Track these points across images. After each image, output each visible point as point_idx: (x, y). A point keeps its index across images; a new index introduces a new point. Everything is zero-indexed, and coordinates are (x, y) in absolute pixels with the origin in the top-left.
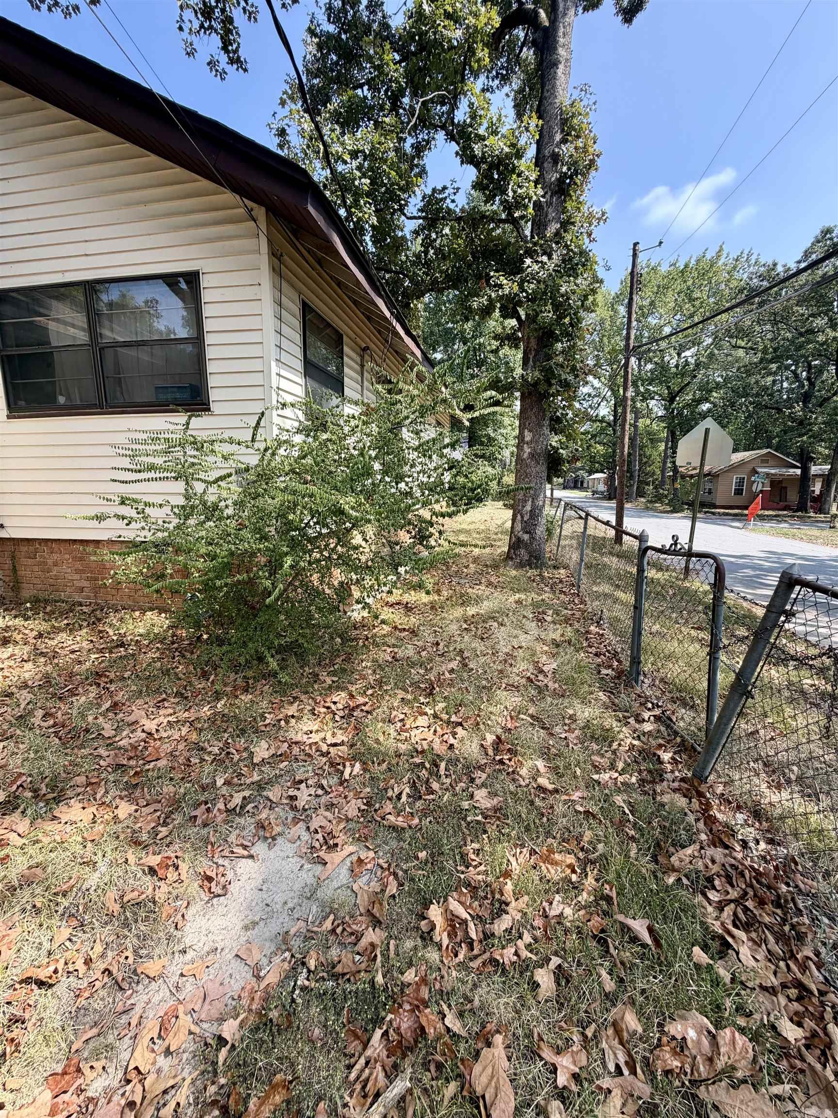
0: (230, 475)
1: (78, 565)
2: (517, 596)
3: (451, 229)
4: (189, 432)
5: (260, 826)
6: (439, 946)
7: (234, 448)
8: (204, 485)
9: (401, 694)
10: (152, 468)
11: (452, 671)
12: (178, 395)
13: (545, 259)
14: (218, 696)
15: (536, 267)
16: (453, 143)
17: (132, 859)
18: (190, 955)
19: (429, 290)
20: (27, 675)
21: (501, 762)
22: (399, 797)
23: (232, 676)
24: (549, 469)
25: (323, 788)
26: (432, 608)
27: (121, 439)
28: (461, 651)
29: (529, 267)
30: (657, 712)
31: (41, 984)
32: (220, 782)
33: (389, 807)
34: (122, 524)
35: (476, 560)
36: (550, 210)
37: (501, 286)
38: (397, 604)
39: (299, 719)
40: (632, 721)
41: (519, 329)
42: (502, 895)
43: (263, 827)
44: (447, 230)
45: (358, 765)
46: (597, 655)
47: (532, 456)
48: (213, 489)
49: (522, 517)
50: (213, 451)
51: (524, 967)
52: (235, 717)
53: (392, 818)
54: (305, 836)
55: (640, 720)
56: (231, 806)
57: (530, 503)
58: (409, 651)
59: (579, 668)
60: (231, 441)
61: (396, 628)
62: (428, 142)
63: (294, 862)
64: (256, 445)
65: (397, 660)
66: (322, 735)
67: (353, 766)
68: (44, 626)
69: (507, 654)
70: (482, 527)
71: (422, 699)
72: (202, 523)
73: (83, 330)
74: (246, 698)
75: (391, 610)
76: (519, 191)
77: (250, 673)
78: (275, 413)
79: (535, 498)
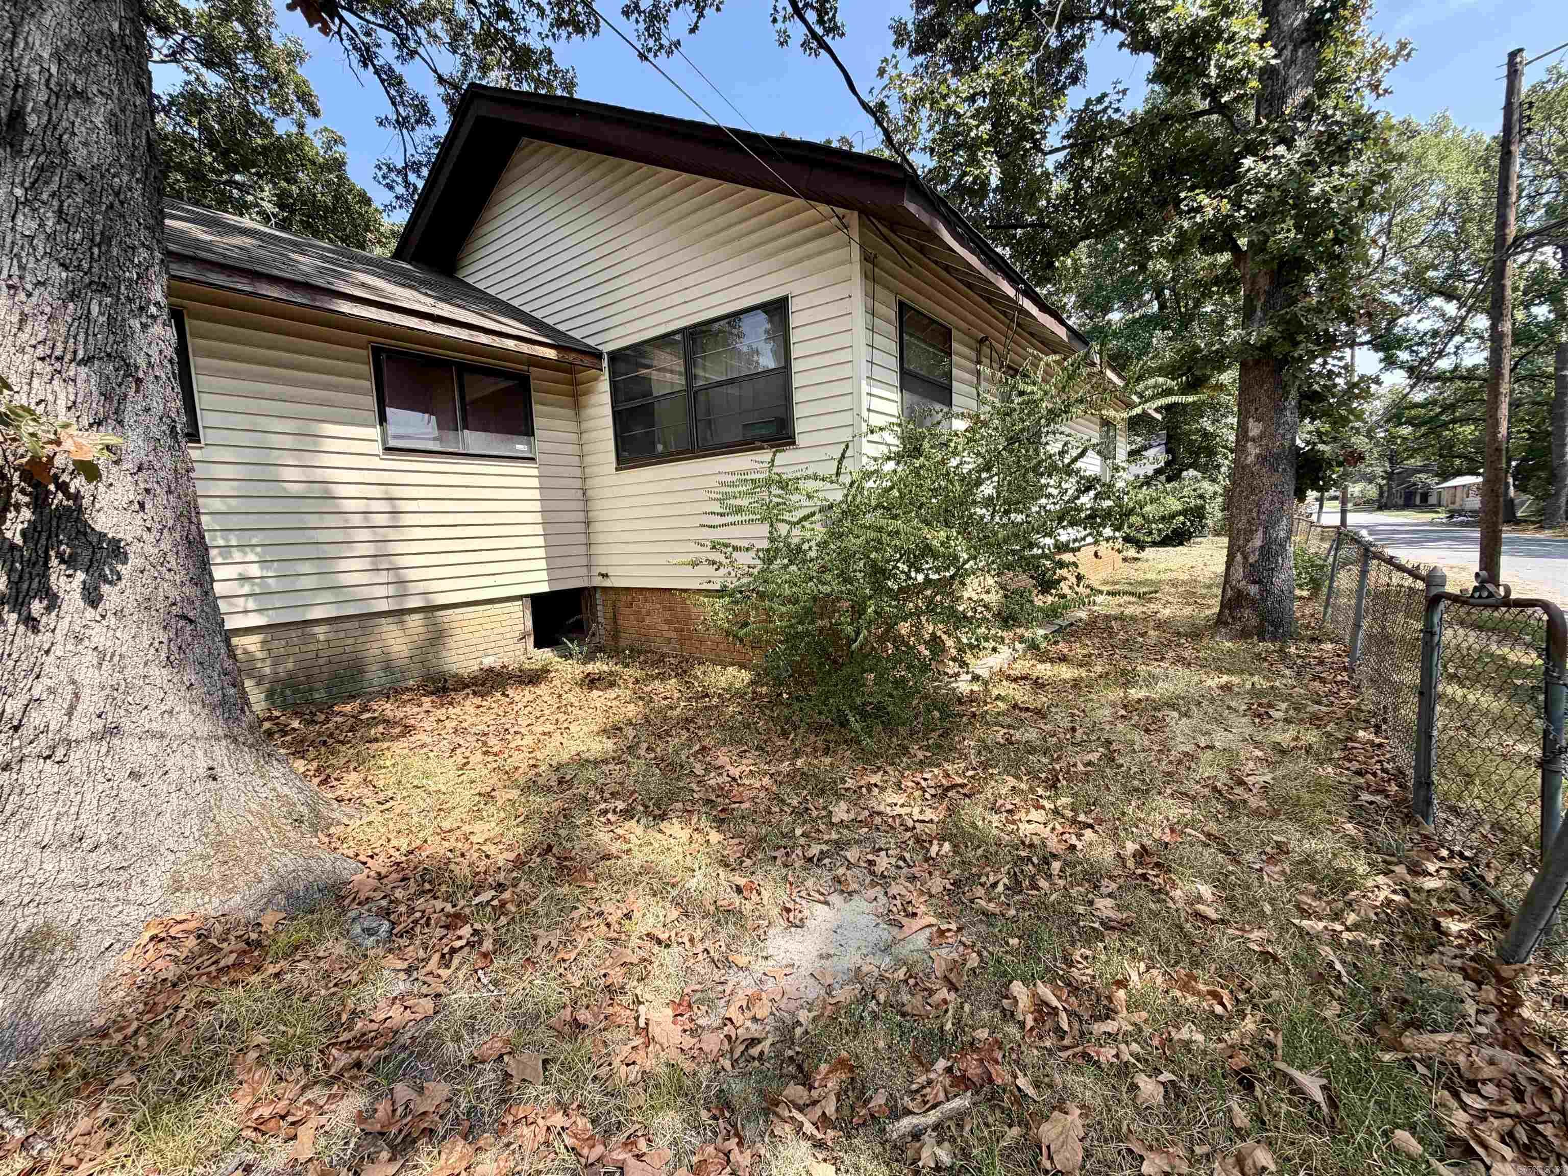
0: (813, 514)
1: (667, 615)
2: (1225, 678)
3: (1117, 147)
4: (775, 470)
5: (837, 880)
6: (1022, 1025)
7: (819, 484)
8: (788, 527)
9: (1012, 782)
10: (739, 510)
11: (1089, 764)
12: (764, 432)
13: (1281, 150)
14: (797, 754)
15: (1263, 167)
16: (1116, 31)
17: (722, 875)
18: (771, 962)
19: (1083, 239)
20: (630, 714)
21: (1144, 877)
22: (994, 885)
23: (813, 738)
24: (1299, 477)
25: (905, 860)
26: (1075, 686)
27: (712, 482)
28: (1108, 742)
29: (1249, 169)
30: (1457, 863)
31: (659, 942)
32: (798, 832)
33: (980, 892)
34: (712, 568)
35: (1160, 625)
36: (1292, 72)
37: (1199, 209)
38: (1025, 678)
39: (882, 789)
40: (1400, 870)
41: (1236, 265)
42: (1111, 1002)
43: (839, 882)
44: (1109, 151)
45: (947, 846)
46: (1359, 773)
47: (1262, 459)
48: (796, 531)
49: (1245, 558)
50: (797, 489)
51: (1124, 1070)
52: (815, 775)
53: (983, 903)
54: (882, 900)
55: (1416, 870)
56: (809, 854)
57: (1260, 534)
58: (1032, 735)
59: (1318, 786)
60: (815, 477)
61: (1015, 706)
62: (1081, 37)
63: (871, 920)
64: (842, 479)
65: (1012, 743)
66: (908, 810)
67: (941, 846)
68: (639, 674)
69: (1186, 754)
70: (1185, 577)
71: (1040, 791)
72: (786, 567)
73: (680, 374)
74: (828, 760)
75: (1013, 685)
76: (1230, 63)
77: (832, 737)
78: (864, 440)
79: (1270, 525)
